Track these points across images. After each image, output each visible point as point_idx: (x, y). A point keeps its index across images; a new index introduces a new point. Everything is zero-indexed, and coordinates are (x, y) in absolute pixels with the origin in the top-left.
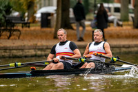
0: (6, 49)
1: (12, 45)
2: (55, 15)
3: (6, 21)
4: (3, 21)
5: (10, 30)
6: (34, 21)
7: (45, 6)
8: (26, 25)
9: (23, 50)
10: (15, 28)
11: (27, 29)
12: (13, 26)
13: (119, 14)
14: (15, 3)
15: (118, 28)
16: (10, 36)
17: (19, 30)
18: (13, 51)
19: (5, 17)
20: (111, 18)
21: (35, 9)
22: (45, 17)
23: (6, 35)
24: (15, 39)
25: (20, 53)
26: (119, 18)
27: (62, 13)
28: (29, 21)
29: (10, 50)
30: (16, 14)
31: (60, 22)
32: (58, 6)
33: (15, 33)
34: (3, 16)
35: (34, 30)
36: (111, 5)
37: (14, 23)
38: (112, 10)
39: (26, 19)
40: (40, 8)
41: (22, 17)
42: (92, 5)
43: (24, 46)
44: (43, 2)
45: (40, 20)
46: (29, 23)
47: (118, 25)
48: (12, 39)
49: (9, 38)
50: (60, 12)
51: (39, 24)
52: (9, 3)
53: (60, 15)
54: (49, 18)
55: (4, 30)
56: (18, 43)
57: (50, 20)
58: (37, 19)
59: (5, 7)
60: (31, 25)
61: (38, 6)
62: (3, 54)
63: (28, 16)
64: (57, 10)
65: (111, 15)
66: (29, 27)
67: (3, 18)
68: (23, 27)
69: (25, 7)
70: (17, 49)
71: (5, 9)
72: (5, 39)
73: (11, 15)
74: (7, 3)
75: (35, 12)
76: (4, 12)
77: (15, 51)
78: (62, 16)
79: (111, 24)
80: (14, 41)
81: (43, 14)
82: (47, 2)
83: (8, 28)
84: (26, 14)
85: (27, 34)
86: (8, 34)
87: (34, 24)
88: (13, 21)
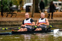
0: (10, 22)
1: (13, 20)
2: (32, 7)
3: (10, 9)
4: (9, 9)
5: (12, 14)
6: (23, 9)
7: (27, 3)
8: (19, 11)
9: (17, 22)
10: (14, 12)
11: (20, 13)
12: (13, 12)
13: (61, 6)
14: (14, 1)
15: (60, 13)
16: (12, 16)
17: (16, 14)
18: (13, 23)
19: (10, 8)
20: (57, 8)
21: (23, 4)
22: (27, 7)
23: (10, 16)
24: (14, 17)
25: (16, 24)
26: (61, 8)
27: (35, 6)
28: (20, 9)
29: (12, 22)
30: (15, 6)
31: (34, 10)
32: (33, 2)
33: (14, 15)
34: (9, 7)
35: (23, 14)
36: (57, 2)
37: (14, 10)
38: (58, 4)
39: (19, 8)
40: (25, 3)
41: (17, 8)
42: (49, 2)
43: (18, 20)
44: (26, 1)
45: (25, 9)
46: (20, 10)
47: (60, 11)
48: (13, 18)
49: (11, 17)
50: (34, 5)
51: (25, 11)
52: (11, 1)
53: (34, 7)
54: (29, 8)
55: (9, 13)
56: (15, 19)
57: (30, 9)
58: (24, 9)
59: (10, 3)
60: (21, 11)
61: (24, 2)
62: (9, 24)
63: (20, 7)
64: (33, 5)
65: (57, 7)
66: (20, 12)
67: (9, 8)
68: (17, 12)
69: (18, 3)
70: (15, 22)
71: (9, 4)
72: (9, 17)
73: (12, 7)
74: (10, 1)
75: (23, 5)
76: (9, 5)
77: (14, 23)
78: (35, 7)
79: (57, 11)
80: (14, 18)
81: (27, 6)
82: (28, 1)
83: (11, 12)
84: (19, 6)
85: (19, 15)
86: (11, 15)
87: (23, 11)
88: (13, 9)
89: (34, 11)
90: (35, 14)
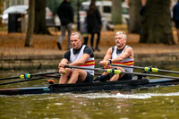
89: (32, 30)
90: (35, 38)
